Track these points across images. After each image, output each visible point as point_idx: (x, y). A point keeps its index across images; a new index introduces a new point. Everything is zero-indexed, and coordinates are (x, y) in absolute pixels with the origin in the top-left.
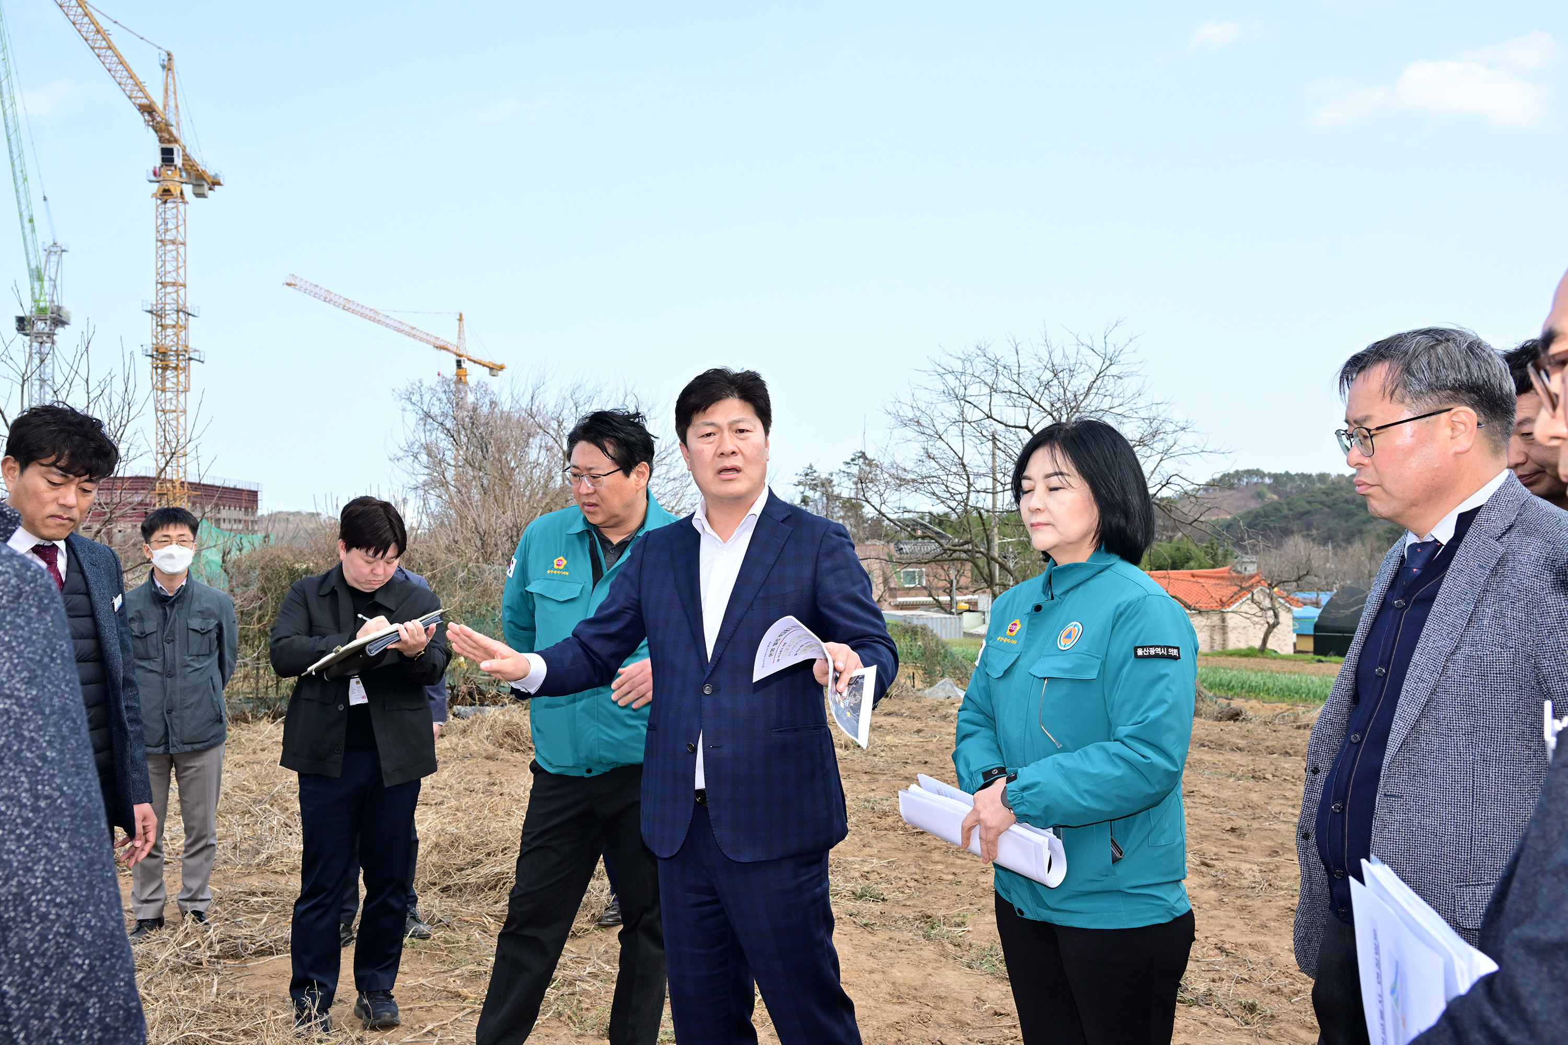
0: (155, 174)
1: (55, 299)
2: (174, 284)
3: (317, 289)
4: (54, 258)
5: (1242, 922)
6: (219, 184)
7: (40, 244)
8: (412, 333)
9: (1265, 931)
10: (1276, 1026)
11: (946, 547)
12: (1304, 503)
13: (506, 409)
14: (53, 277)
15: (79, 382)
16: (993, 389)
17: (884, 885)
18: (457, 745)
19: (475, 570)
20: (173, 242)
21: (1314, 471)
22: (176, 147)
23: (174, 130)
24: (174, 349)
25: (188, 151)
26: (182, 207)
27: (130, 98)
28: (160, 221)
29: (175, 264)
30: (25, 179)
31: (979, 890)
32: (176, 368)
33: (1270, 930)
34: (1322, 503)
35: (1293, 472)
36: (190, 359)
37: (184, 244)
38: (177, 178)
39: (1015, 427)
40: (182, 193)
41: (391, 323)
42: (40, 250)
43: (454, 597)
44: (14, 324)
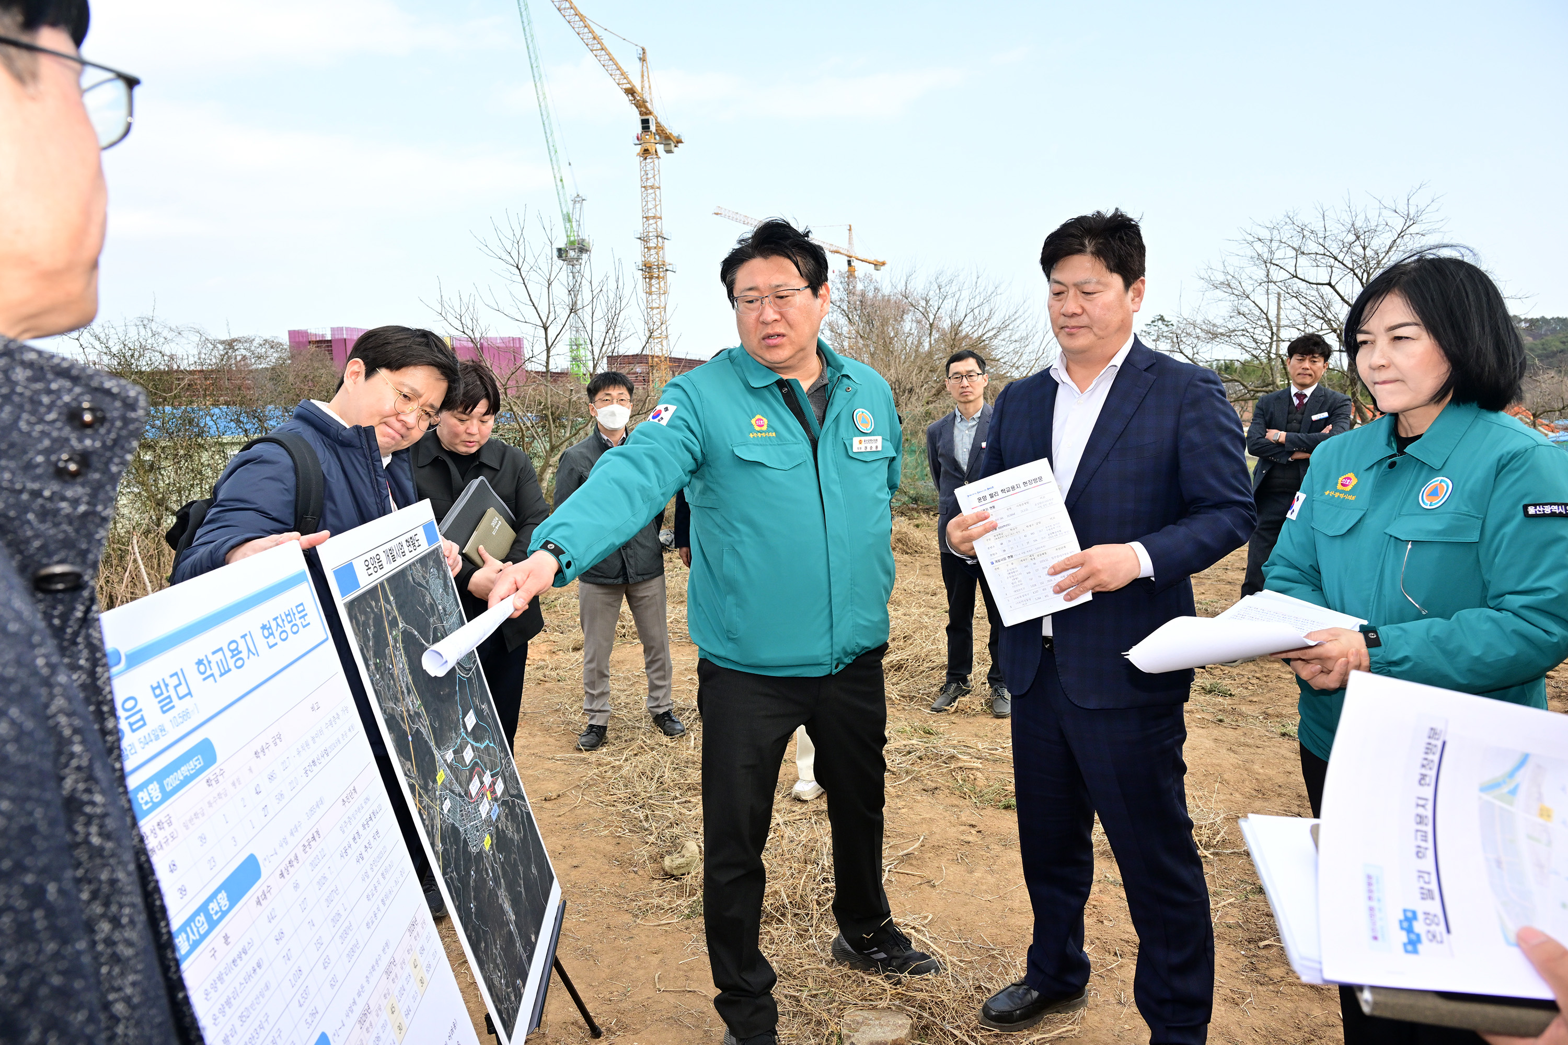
0: (638, 139)
1: (580, 233)
2: (654, 217)
3: (738, 216)
4: (578, 205)
6: (681, 142)
7: (568, 196)
11: (1250, 388)
12: (1558, 344)
13: (887, 293)
14: (578, 219)
16: (1299, 252)
17: (1228, 681)
20: (652, 187)
22: (651, 118)
23: (648, 105)
24: (656, 264)
25: (659, 120)
26: (656, 161)
27: (618, 84)
28: (643, 173)
29: (654, 203)
30: (556, 152)
32: (658, 278)
35: (1548, 317)
36: (667, 270)
37: (659, 188)
38: (653, 141)
39: (1317, 284)
40: (656, 151)
42: (569, 200)
44: (555, 253)
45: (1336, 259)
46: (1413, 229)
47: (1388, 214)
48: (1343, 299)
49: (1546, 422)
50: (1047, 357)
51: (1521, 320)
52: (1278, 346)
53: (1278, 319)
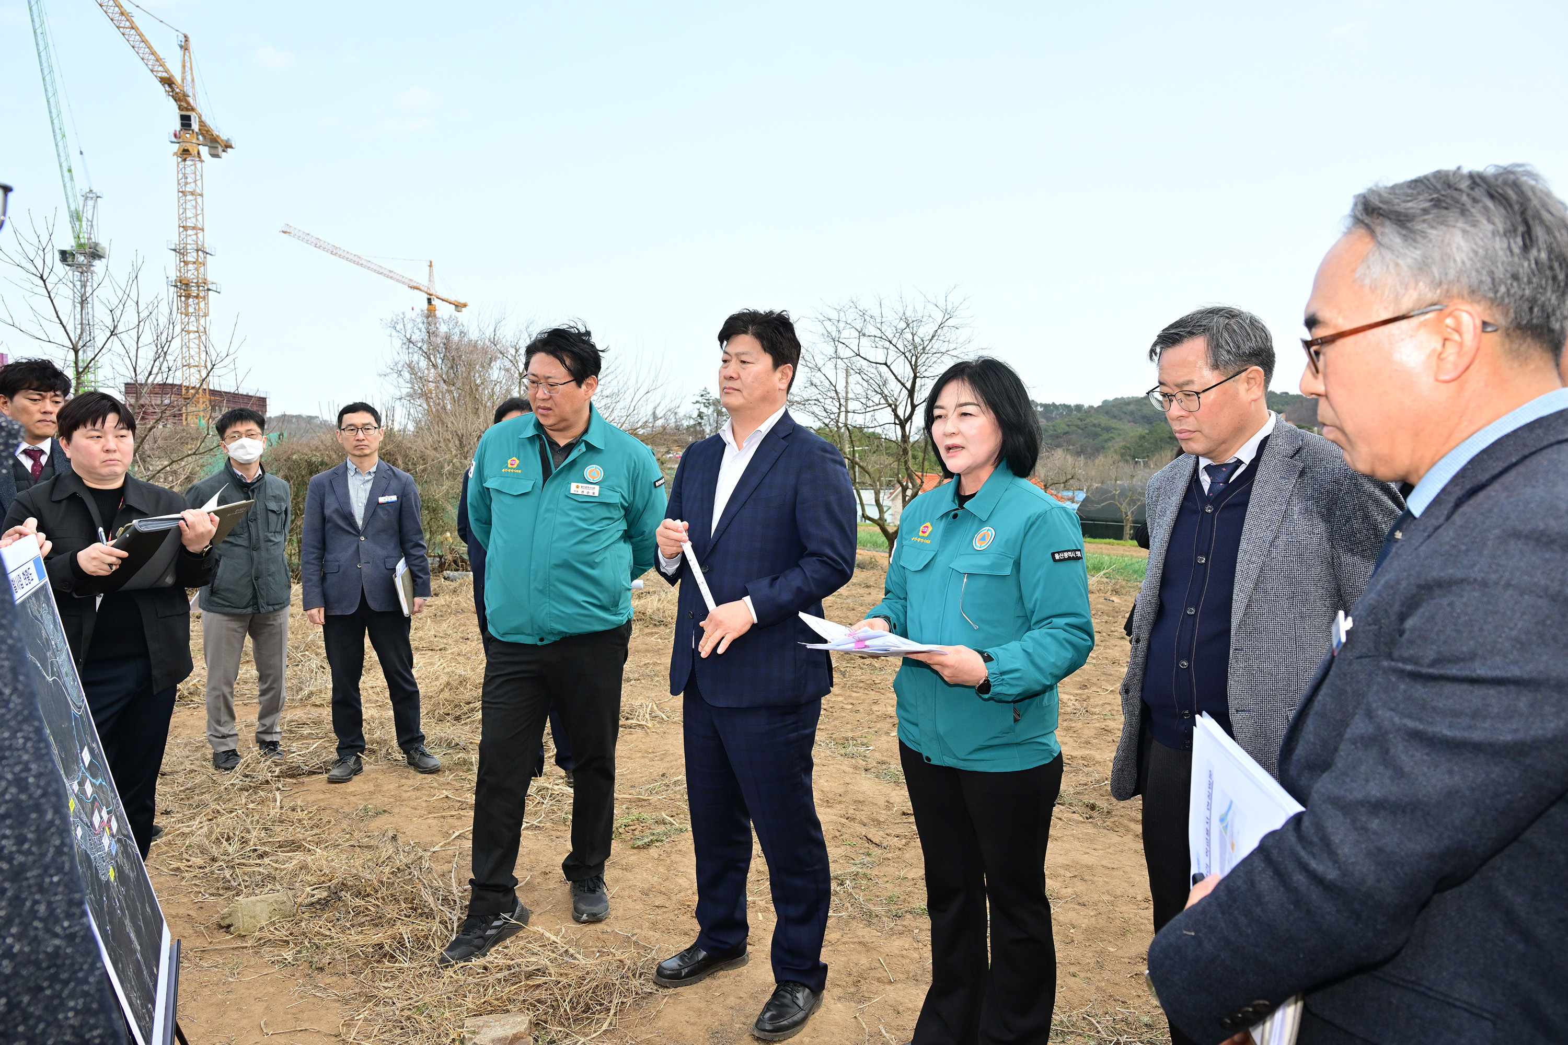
0: (175, 136)
1: (92, 236)
2: (194, 228)
3: (309, 237)
4: (90, 203)
5: (1071, 740)
6: (231, 147)
7: (78, 191)
8: (390, 275)
9: (1089, 746)
10: (1112, 820)
12: (1064, 426)
13: (473, 338)
14: (90, 219)
15: (130, 304)
16: (862, 334)
18: (451, 602)
19: (458, 464)
20: (192, 193)
21: (1072, 402)
22: (193, 115)
23: (191, 100)
24: (195, 281)
25: (204, 118)
26: (199, 165)
27: (152, 71)
28: (181, 176)
29: (194, 211)
30: (64, 136)
31: (874, 716)
32: (197, 297)
33: (1092, 745)
34: (1078, 426)
35: (1058, 403)
36: (208, 290)
37: (201, 195)
38: (195, 141)
39: (876, 363)
40: (199, 153)
41: (372, 266)
42: (79, 196)
43: (442, 485)
44: (57, 256)
45: (891, 343)
46: (950, 323)
47: (931, 307)
48: (897, 378)
49: (1054, 492)
50: (638, 414)
51: (1037, 405)
52: (846, 417)
53: (847, 393)
